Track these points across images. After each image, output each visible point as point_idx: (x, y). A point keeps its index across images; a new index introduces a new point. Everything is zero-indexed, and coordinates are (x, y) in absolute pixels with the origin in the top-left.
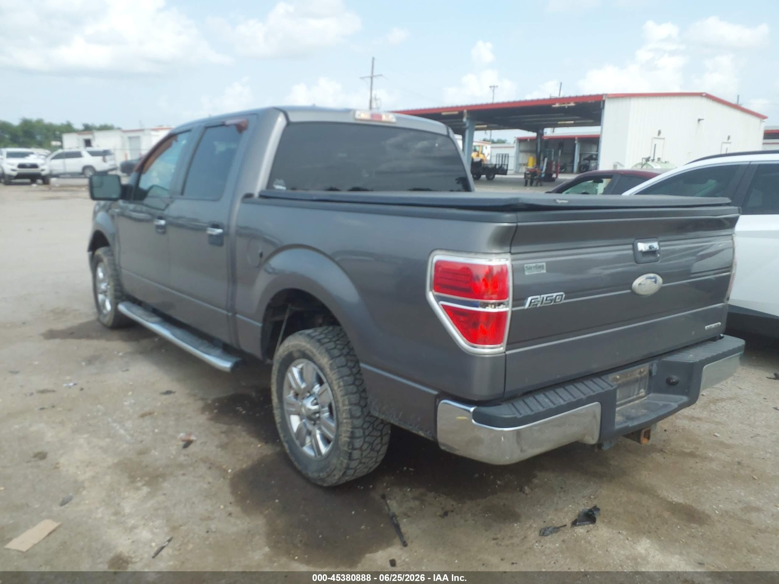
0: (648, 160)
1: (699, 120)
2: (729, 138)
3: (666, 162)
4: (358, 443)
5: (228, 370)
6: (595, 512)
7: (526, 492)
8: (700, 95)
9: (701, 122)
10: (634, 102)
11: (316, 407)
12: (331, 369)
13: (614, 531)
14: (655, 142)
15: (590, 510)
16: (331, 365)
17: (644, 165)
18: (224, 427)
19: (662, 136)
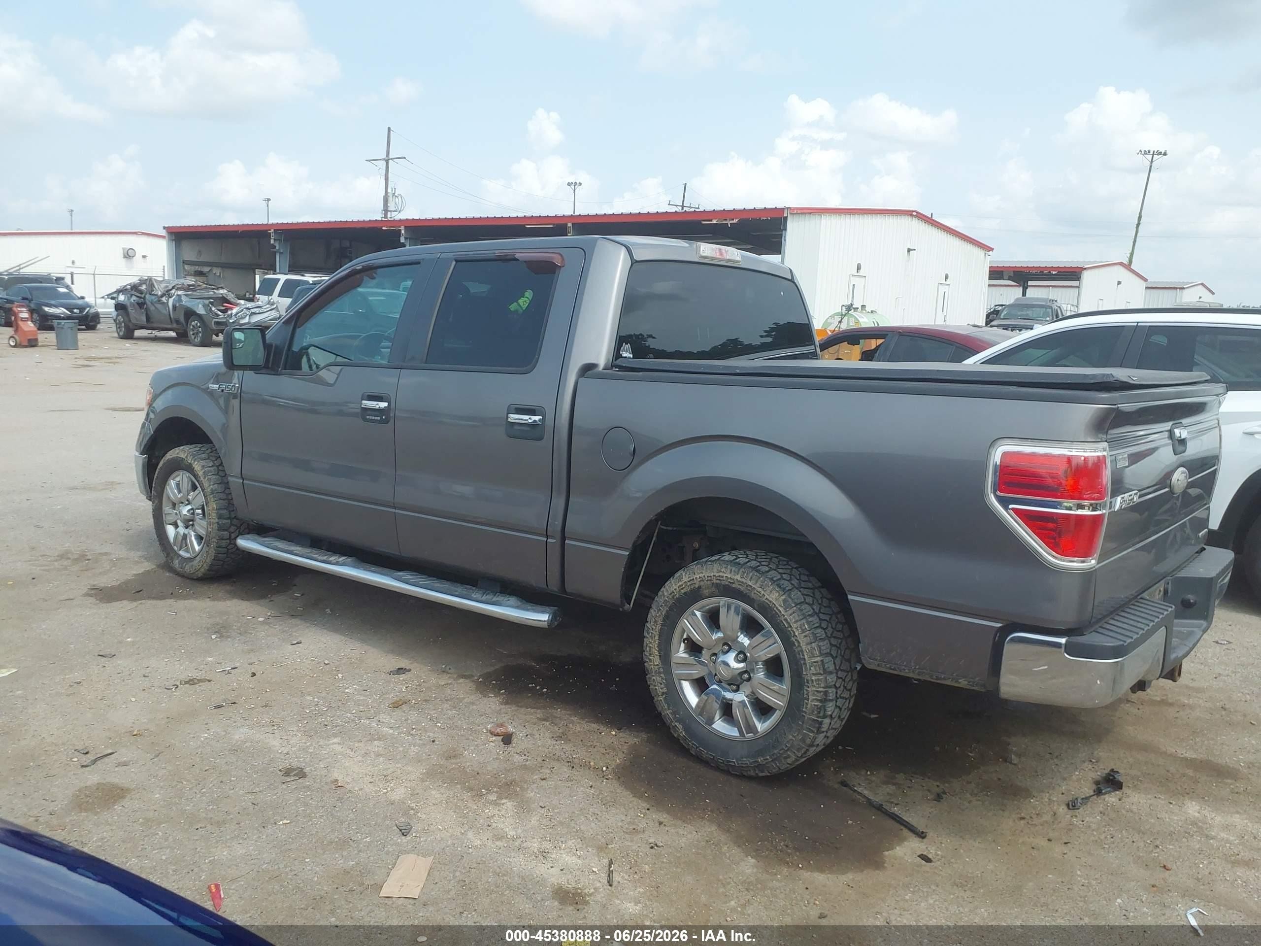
0: (849, 308)
1: (909, 250)
2: (947, 277)
3: (872, 312)
4: (830, 708)
5: (545, 625)
6: (1116, 776)
7: (1013, 762)
8: (909, 213)
9: (911, 252)
10: (826, 221)
11: (742, 665)
12: (787, 607)
13: (1149, 796)
14: (854, 281)
15: (1109, 774)
16: (785, 601)
17: (845, 315)
18: (540, 713)
19: (861, 273)
